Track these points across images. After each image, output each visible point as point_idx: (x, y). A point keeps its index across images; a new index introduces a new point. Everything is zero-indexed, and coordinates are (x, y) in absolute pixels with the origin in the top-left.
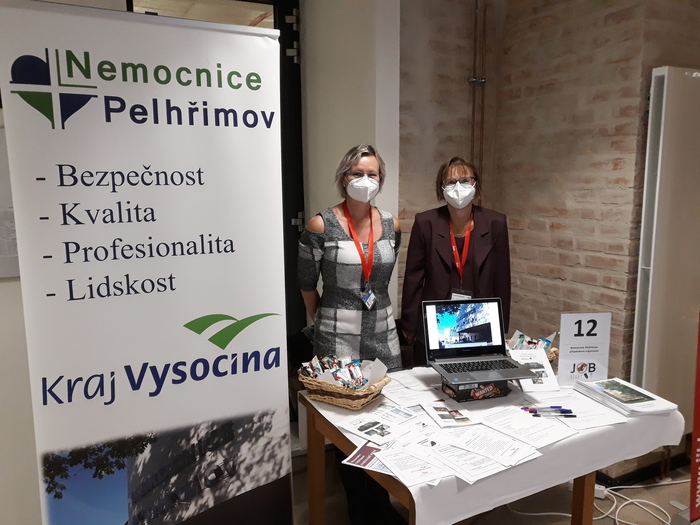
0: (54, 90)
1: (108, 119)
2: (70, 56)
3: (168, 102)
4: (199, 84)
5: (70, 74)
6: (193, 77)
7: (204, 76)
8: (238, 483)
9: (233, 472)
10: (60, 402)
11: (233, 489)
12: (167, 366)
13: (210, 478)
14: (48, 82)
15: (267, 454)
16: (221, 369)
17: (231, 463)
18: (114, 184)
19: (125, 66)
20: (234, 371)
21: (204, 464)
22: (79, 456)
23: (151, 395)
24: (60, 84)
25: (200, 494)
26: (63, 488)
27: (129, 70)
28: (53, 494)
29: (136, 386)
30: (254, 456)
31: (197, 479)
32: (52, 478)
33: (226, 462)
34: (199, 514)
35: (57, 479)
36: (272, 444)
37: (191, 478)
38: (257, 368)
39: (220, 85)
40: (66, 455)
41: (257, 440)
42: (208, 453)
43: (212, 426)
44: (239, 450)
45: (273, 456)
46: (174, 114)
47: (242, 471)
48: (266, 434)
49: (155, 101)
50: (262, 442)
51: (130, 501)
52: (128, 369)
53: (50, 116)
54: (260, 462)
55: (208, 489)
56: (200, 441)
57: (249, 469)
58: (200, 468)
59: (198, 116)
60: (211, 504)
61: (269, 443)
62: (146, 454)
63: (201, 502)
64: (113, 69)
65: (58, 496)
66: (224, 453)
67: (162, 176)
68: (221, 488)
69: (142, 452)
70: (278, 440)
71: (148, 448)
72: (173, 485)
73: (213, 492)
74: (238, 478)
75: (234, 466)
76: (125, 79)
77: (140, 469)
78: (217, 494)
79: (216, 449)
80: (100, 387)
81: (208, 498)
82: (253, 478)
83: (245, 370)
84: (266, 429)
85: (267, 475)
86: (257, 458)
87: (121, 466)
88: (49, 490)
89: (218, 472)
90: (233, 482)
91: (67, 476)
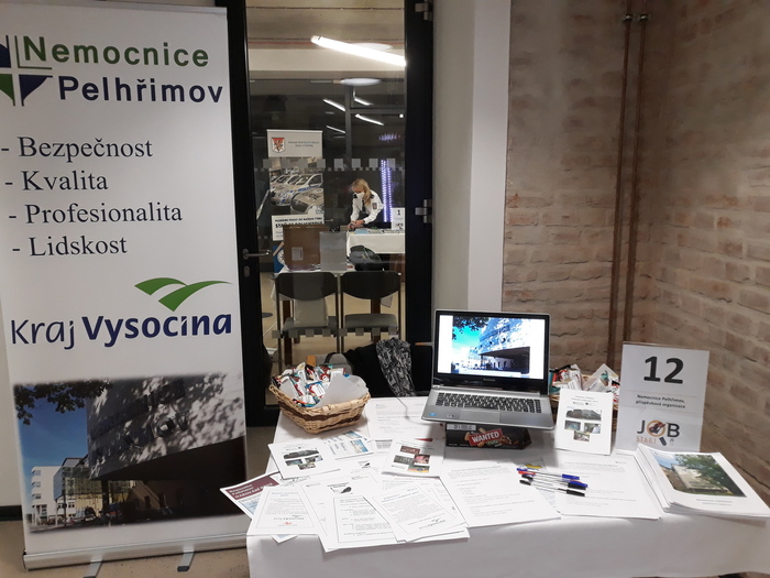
0: (14, 72)
1: (63, 97)
2: (27, 41)
3: (117, 80)
4: (146, 62)
5: (28, 57)
6: (141, 56)
7: (151, 55)
8: (190, 438)
9: (185, 427)
10: (26, 342)
11: (185, 442)
12: (120, 322)
13: (162, 428)
14: (9, 65)
15: (218, 415)
16: (172, 330)
17: (183, 418)
18: (69, 155)
19: (77, 49)
20: (184, 333)
21: (157, 415)
22: (43, 391)
23: (107, 345)
24: (19, 67)
25: (153, 441)
26: (31, 416)
27: (81, 52)
28: (23, 420)
29: (93, 336)
30: (205, 414)
31: (150, 427)
32: (22, 406)
33: (178, 416)
34: (151, 460)
35: (26, 407)
36: (224, 405)
37: (144, 426)
38: (207, 332)
39: (167, 63)
40: (32, 388)
41: (208, 400)
42: (160, 406)
43: (164, 381)
44: (190, 407)
45: (224, 417)
46: (123, 90)
47: (194, 427)
48: (217, 395)
49: (105, 80)
50: (213, 402)
51: (89, 437)
52: (85, 320)
53: (11, 95)
54: (211, 421)
55: (160, 439)
56: (152, 393)
57: (200, 426)
58: (153, 418)
59: (146, 93)
60: (164, 452)
61: (219, 404)
62: (102, 398)
63: (154, 449)
64: (66, 52)
65: (27, 422)
66: (176, 407)
67: (113, 148)
68: (173, 440)
69: (99, 395)
70: (230, 403)
71: (105, 392)
72: (128, 429)
73: (166, 442)
74: (190, 433)
75: (186, 422)
76: (77, 60)
77: (98, 410)
78: (169, 444)
79: (168, 402)
80: (60, 333)
81: (161, 447)
82: (204, 436)
83: (195, 332)
84: (217, 390)
85: (219, 434)
86: (208, 417)
87: (81, 405)
88: (20, 416)
89: (170, 423)
90: (185, 436)
91: (33, 406)
